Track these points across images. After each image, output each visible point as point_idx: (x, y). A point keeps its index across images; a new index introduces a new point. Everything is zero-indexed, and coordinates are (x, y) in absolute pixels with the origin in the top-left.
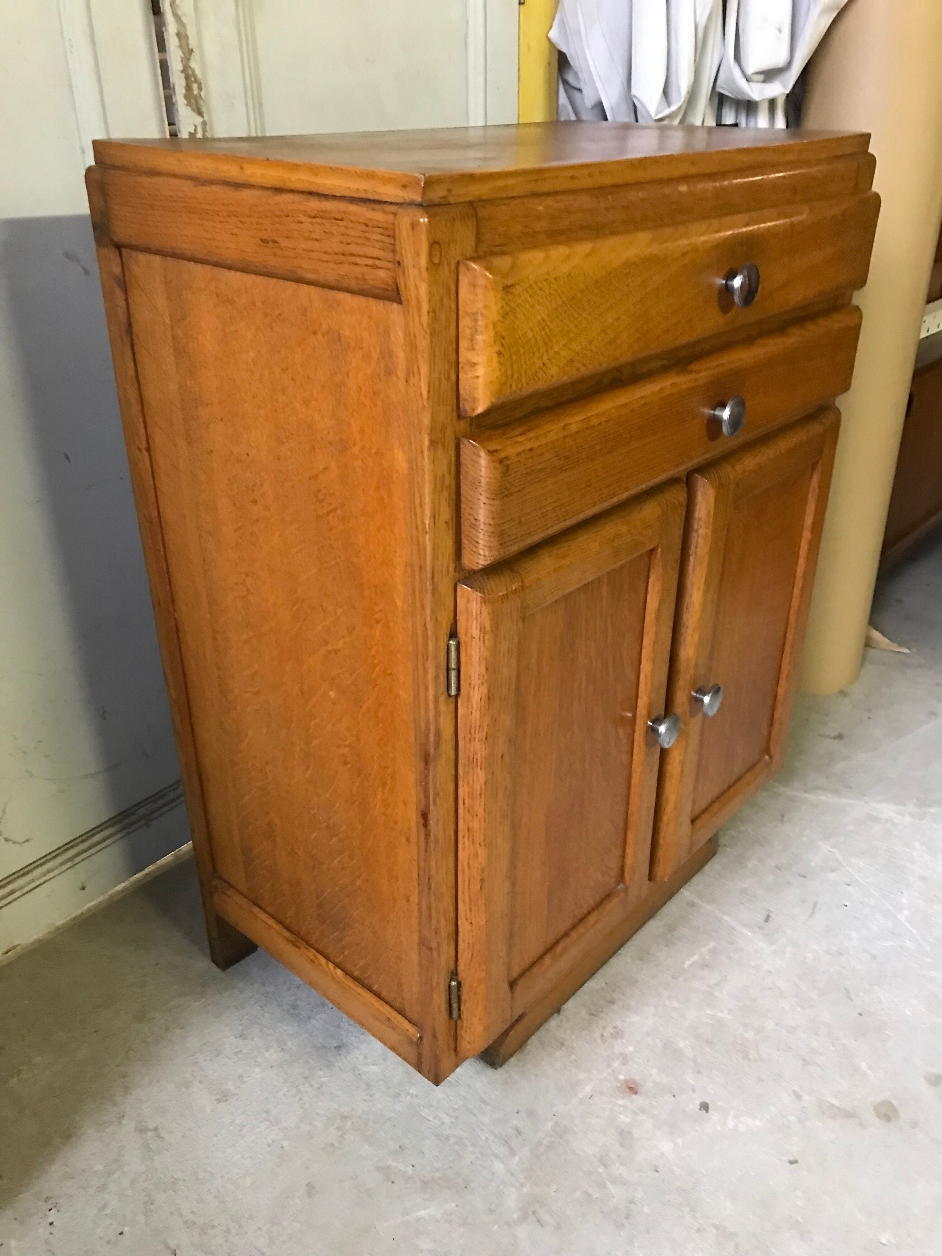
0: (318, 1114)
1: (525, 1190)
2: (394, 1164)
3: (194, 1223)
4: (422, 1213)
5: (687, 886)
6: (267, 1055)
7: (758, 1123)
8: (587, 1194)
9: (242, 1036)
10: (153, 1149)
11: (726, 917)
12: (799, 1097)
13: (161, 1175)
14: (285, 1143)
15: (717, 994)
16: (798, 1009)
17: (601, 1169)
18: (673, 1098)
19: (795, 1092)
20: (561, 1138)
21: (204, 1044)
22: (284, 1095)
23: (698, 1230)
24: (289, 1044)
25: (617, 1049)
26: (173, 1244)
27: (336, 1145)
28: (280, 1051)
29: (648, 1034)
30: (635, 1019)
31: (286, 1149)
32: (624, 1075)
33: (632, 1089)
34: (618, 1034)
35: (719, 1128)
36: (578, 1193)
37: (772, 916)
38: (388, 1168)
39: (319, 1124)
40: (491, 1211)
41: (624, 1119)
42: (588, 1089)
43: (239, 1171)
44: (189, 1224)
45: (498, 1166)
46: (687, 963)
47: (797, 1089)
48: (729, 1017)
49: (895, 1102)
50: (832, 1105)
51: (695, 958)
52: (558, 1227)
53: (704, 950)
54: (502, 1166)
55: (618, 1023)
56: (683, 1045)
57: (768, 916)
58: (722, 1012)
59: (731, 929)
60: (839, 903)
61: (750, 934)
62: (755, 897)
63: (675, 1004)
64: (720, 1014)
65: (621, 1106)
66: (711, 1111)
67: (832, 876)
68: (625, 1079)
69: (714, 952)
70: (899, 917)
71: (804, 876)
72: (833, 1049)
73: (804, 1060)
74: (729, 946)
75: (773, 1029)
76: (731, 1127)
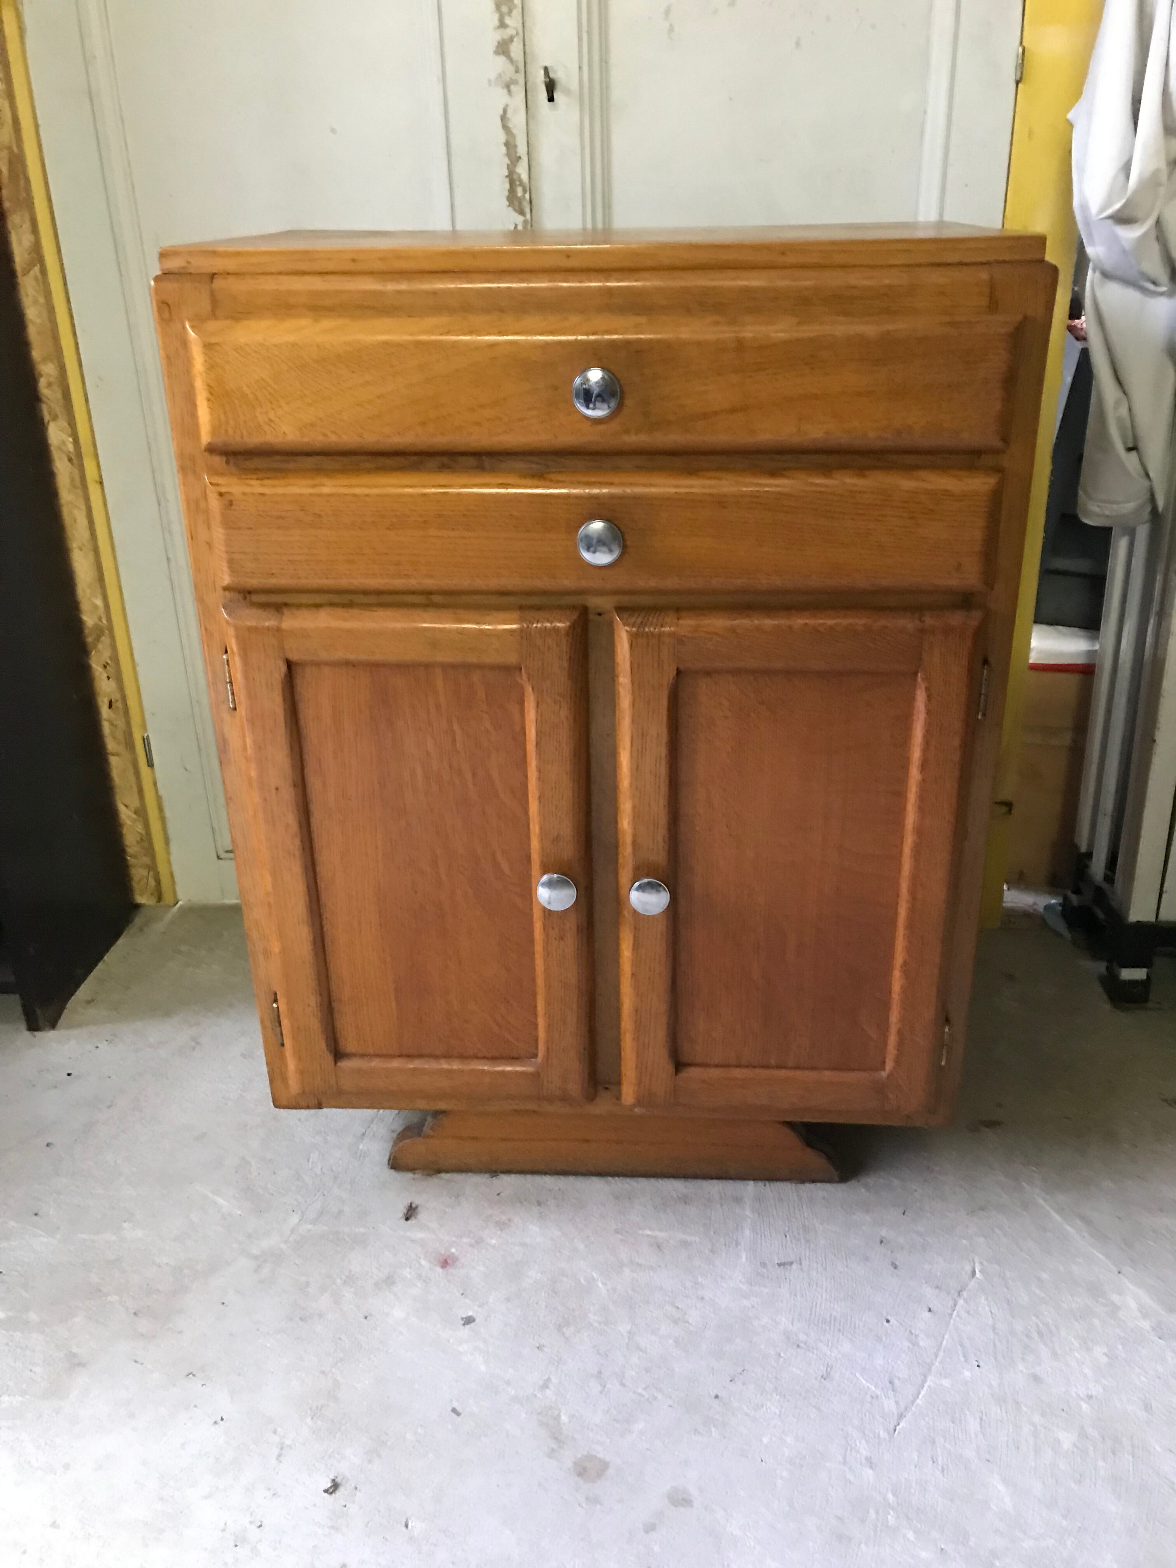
1: (283, 1246)
2: (253, 1164)
4: (220, 1201)
5: (760, 1184)
7: (483, 1368)
8: (308, 1284)
10: (183, 1052)
11: (747, 1232)
12: (545, 1386)
13: (165, 1068)
15: (627, 1271)
16: (670, 1342)
17: (339, 1282)
18: (459, 1295)
19: (549, 1379)
20: (353, 1243)
23: (323, 1372)
25: (485, 1233)
26: (117, 1101)
29: (524, 1245)
30: (534, 1228)
32: (457, 1250)
33: (445, 1263)
34: (502, 1226)
35: (452, 1341)
36: (304, 1278)
37: (794, 1266)
38: (248, 1163)
40: (250, 1236)
41: (407, 1273)
42: (421, 1236)
43: (192, 1097)
44: (136, 1100)
45: (295, 1219)
46: (648, 1232)
47: (554, 1380)
48: (604, 1291)
49: (611, 1471)
50: (559, 1416)
51: (662, 1234)
52: (262, 1281)
53: (681, 1236)
54: (296, 1222)
55: (517, 1220)
56: (533, 1274)
57: (791, 1263)
58: (604, 1284)
59: (734, 1243)
60: (885, 1314)
61: (744, 1260)
62: (808, 1241)
63: (581, 1247)
64: (600, 1285)
65: (420, 1265)
66: (467, 1327)
67: (928, 1291)
68: (453, 1253)
69: (685, 1244)
70: (929, 1378)
71: (896, 1267)
72: (640, 1390)
73: (600, 1372)
74: (707, 1252)
75: (620, 1331)
76: (460, 1349)
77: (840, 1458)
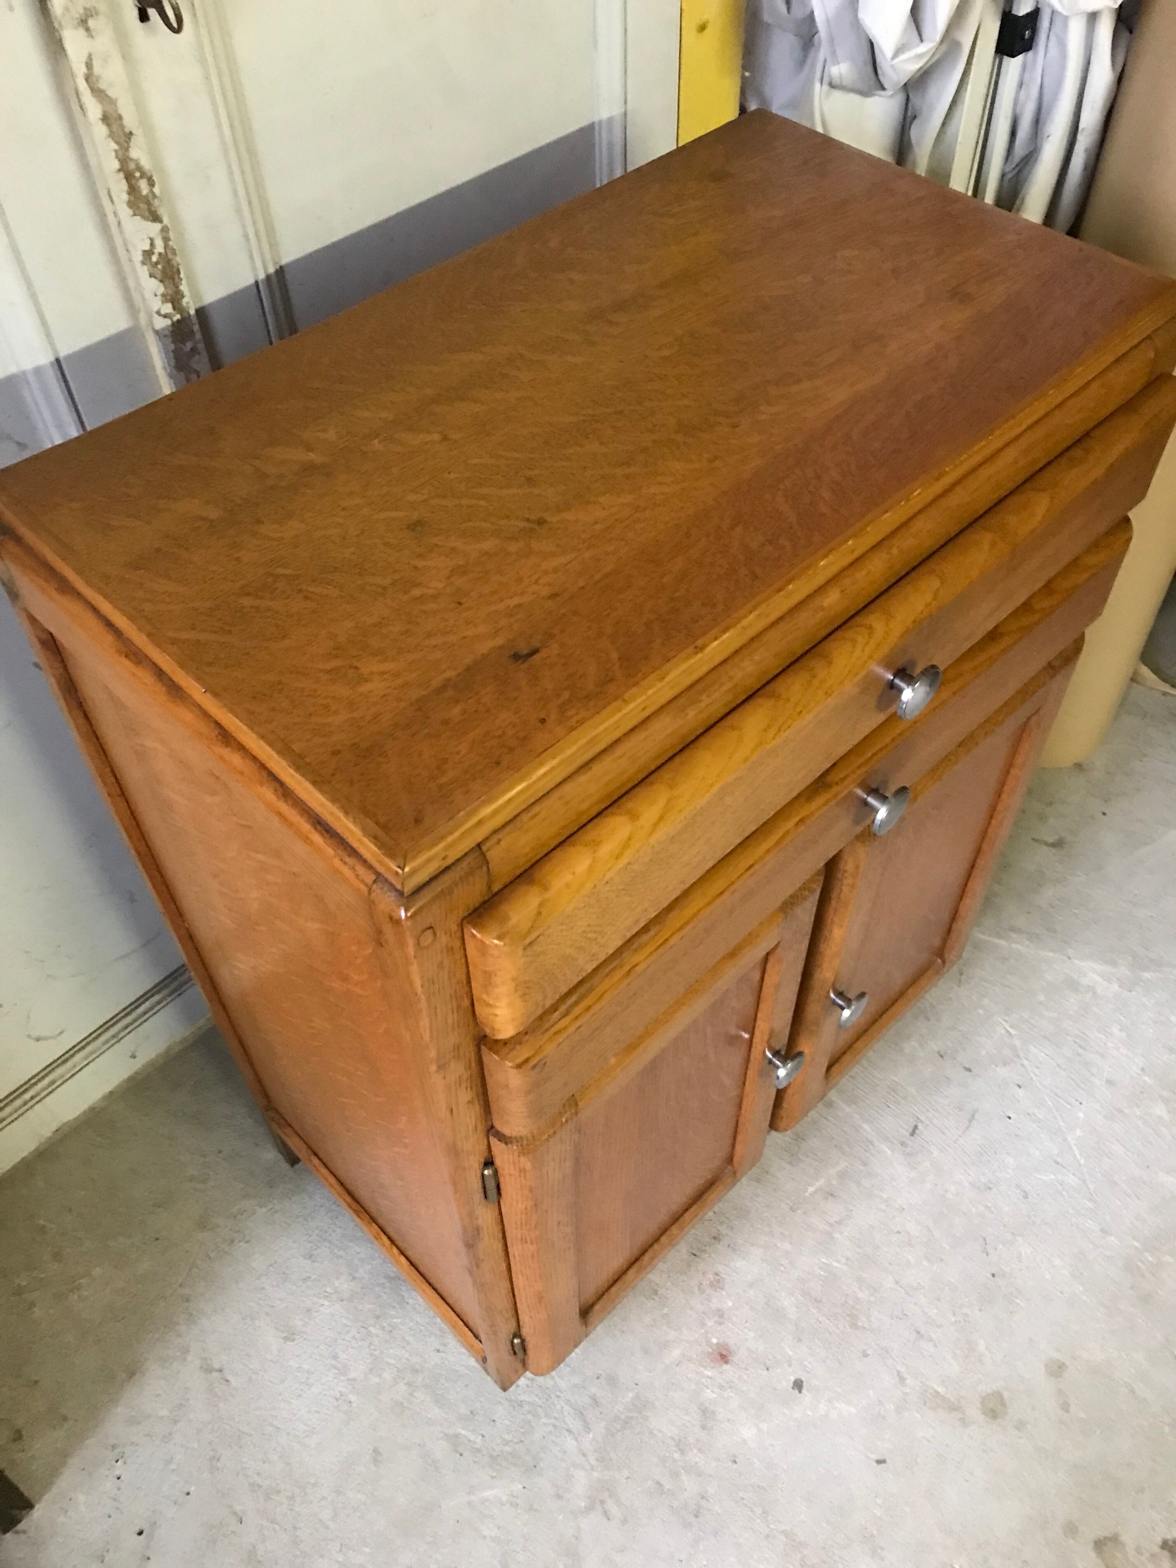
0: (388, 1363)
1: (595, 1474)
2: (463, 1432)
3: (260, 1487)
4: (488, 1494)
6: (337, 1283)
7: (853, 1410)
8: (659, 1484)
9: (310, 1257)
10: (220, 1393)
11: (866, 1126)
12: (902, 1380)
13: (228, 1427)
14: (352, 1398)
15: (837, 1235)
16: (925, 1263)
17: (677, 1456)
18: (765, 1372)
19: (899, 1373)
20: (640, 1413)
21: (271, 1265)
22: (354, 1338)
23: (767, 1536)
24: (361, 1271)
25: (715, 1304)
26: (238, 1508)
27: (406, 1404)
28: (351, 1281)
29: (751, 1285)
30: (740, 1263)
31: (354, 1405)
32: (717, 1338)
33: (723, 1356)
34: (717, 1284)
35: (809, 1413)
36: (650, 1482)
37: (920, 1127)
38: (457, 1436)
39: (387, 1376)
40: (559, 1497)
41: (709, 1394)
42: (676, 1353)
43: (306, 1428)
44: (255, 1487)
45: (570, 1443)
46: (811, 1189)
47: (903, 1370)
48: (846, 1268)
49: (1006, 1395)
50: (937, 1392)
51: (821, 1182)
52: (624, 1521)
53: (833, 1172)
54: (574, 1443)
55: (720, 1268)
56: (787, 1302)
57: (916, 1127)
58: (838, 1261)
59: (868, 1144)
60: (1003, 1114)
61: (889, 1152)
62: (905, 1098)
63: (787, 1246)
64: (835, 1264)
65: (709, 1377)
66: (804, 1391)
67: (1002, 1071)
68: (718, 1344)
69: (843, 1175)
70: (1069, 1138)
71: (970, 1070)
72: (953, 1319)
73: (918, 1332)
74: (862, 1168)
75: (891, 1288)
76: (822, 1413)
77: (1091, 1246)
